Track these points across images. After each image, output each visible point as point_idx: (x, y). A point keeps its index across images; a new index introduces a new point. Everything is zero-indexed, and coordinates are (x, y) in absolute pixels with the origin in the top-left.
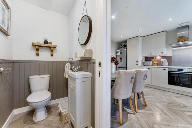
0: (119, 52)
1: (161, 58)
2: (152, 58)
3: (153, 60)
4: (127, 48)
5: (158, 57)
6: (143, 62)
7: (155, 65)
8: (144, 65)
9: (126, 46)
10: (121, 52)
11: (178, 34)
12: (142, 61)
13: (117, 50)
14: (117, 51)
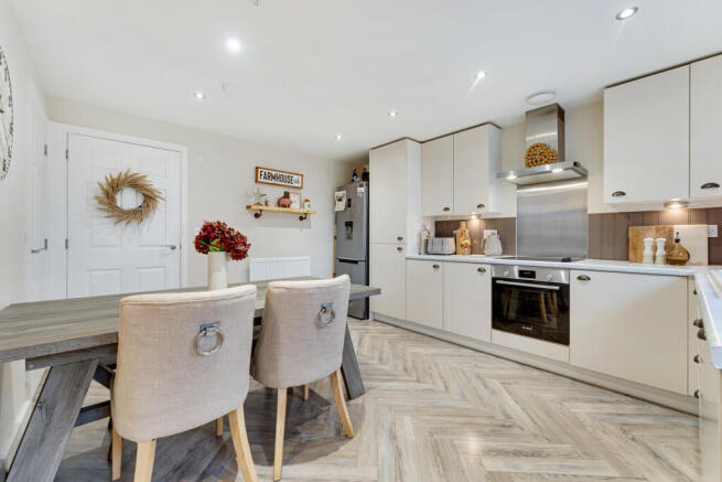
0: (345, 200)
1: (483, 224)
2: (456, 224)
3: (457, 232)
4: (368, 185)
5: (475, 223)
6: (424, 238)
7: (463, 254)
8: (427, 253)
9: (366, 177)
10: (349, 200)
11: (528, 139)
12: (420, 235)
13: (339, 189)
14: (340, 194)
